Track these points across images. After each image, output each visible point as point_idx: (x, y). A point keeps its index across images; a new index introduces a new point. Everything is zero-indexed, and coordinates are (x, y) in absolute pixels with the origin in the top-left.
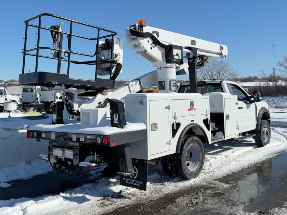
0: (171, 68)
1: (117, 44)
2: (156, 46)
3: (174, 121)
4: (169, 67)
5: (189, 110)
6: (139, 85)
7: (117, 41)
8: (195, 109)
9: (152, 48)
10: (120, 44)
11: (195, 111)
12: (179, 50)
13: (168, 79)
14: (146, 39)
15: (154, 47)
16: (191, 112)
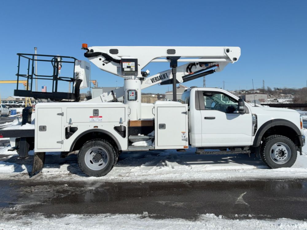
0: (129, 80)
1: (78, 65)
2: (110, 62)
3: (69, 125)
4: (127, 78)
5: (91, 117)
6: (112, 95)
7: (78, 63)
8: (101, 117)
9: (105, 64)
10: (81, 65)
11: (100, 119)
12: (131, 63)
13: (126, 89)
14: (97, 57)
15: (107, 63)
16: (95, 119)
